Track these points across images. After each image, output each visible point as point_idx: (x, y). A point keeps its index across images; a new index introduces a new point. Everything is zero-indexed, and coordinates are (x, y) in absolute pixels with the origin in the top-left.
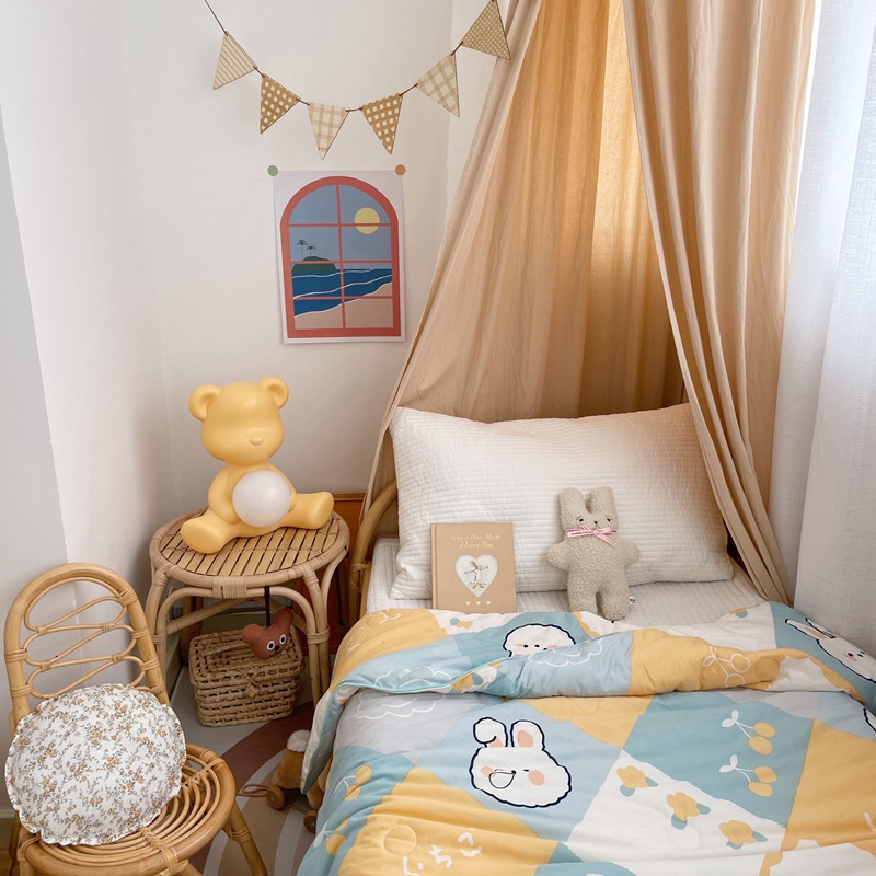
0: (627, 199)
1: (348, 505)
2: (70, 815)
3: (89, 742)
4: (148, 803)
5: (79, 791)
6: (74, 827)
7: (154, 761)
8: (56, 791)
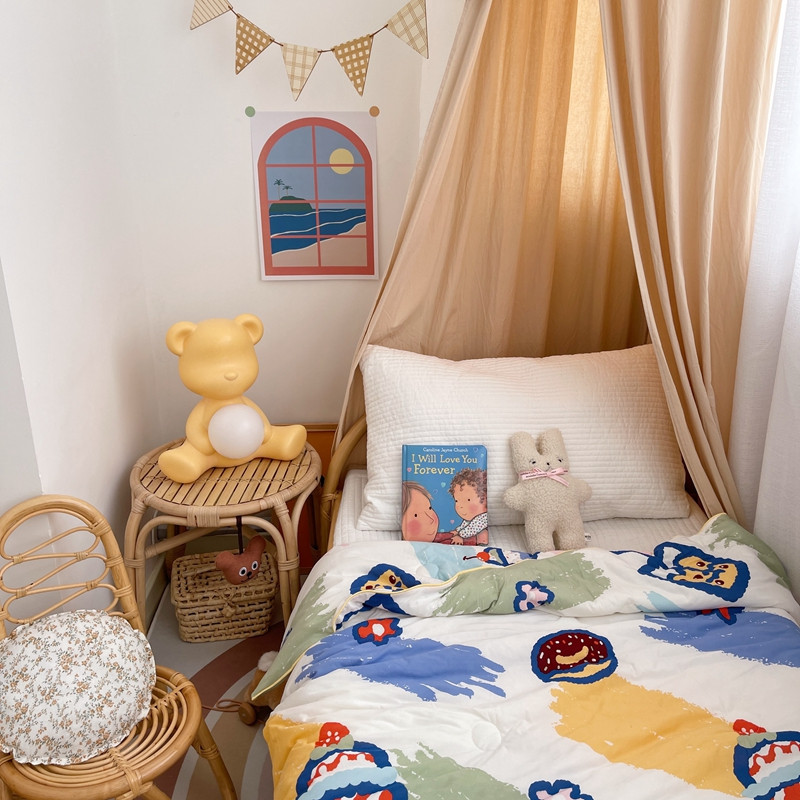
0: (597, 141)
1: (320, 436)
2: (41, 737)
3: (60, 668)
4: (115, 725)
5: (49, 715)
6: (44, 748)
7: (123, 685)
8: (28, 713)
